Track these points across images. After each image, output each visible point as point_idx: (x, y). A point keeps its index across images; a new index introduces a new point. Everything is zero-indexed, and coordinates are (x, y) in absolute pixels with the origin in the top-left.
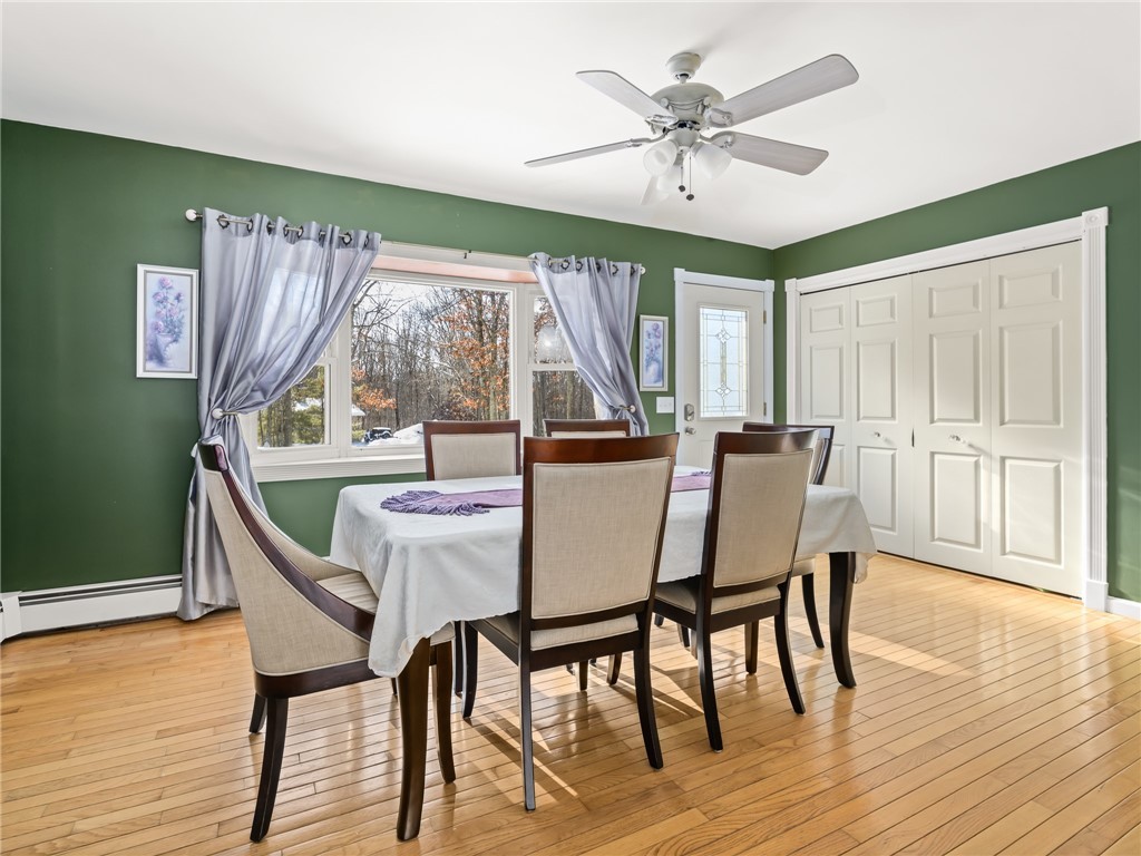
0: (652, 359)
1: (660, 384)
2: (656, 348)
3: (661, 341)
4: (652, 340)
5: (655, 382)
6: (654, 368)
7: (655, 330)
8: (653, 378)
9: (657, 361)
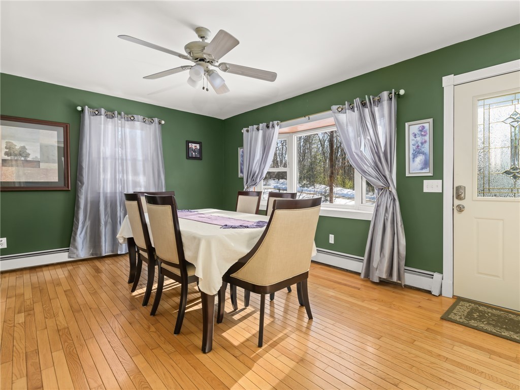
0: (418, 152)
1: (427, 170)
2: (422, 144)
3: (427, 138)
4: (419, 139)
5: (422, 169)
6: (420, 159)
7: (421, 131)
8: (420, 166)
9: (423, 153)
